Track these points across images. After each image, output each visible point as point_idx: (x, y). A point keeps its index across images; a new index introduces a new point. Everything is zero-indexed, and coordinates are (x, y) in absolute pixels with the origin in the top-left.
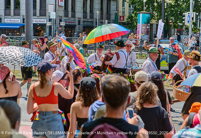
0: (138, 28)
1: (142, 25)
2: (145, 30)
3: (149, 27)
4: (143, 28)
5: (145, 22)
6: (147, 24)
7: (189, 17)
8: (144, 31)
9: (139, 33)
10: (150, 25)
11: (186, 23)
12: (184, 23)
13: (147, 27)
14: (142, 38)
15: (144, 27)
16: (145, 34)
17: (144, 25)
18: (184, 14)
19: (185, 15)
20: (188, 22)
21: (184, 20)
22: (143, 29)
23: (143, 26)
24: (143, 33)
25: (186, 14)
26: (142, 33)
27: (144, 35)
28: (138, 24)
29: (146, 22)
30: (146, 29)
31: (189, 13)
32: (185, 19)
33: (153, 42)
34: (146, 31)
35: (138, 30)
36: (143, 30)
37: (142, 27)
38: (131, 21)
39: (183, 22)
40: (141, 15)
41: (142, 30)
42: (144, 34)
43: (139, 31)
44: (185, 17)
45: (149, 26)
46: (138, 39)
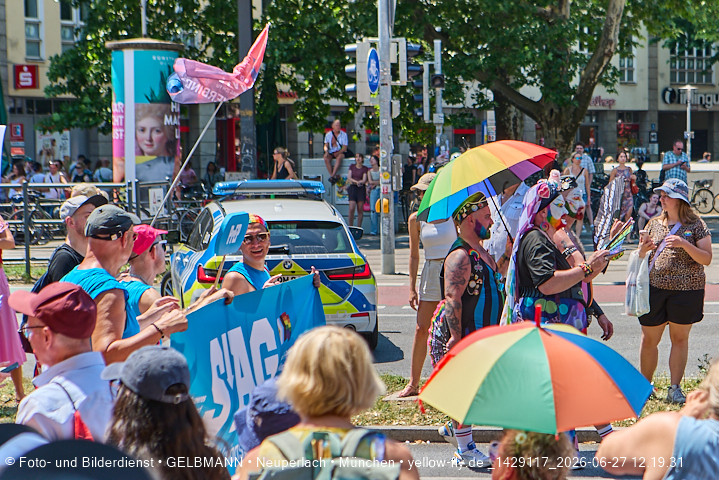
0: (119, 127)
1: (136, 111)
2: (155, 136)
3: (176, 122)
4: (142, 124)
5: (153, 93)
6: (164, 106)
7: (373, 64)
8: (151, 140)
9: (122, 154)
10: (178, 110)
11: (365, 96)
12: (354, 91)
13: (168, 120)
14: (141, 176)
15: (149, 122)
16: (159, 158)
17: (150, 111)
18: (348, 47)
19: (353, 52)
20: (373, 87)
21: (351, 78)
22: (143, 130)
23: (145, 116)
24: (146, 149)
25: (360, 46)
26: (142, 153)
27: (149, 164)
28: (114, 104)
29: (157, 94)
30: (162, 128)
31: (373, 45)
32: (354, 72)
33: (199, 197)
34: (160, 141)
35: (116, 134)
36: (146, 135)
37: (136, 121)
38: (73, 87)
39: (349, 87)
40: (129, 55)
41: (140, 134)
42: (150, 154)
43: (122, 141)
44: (354, 61)
45: (174, 114)
46: (123, 180)
